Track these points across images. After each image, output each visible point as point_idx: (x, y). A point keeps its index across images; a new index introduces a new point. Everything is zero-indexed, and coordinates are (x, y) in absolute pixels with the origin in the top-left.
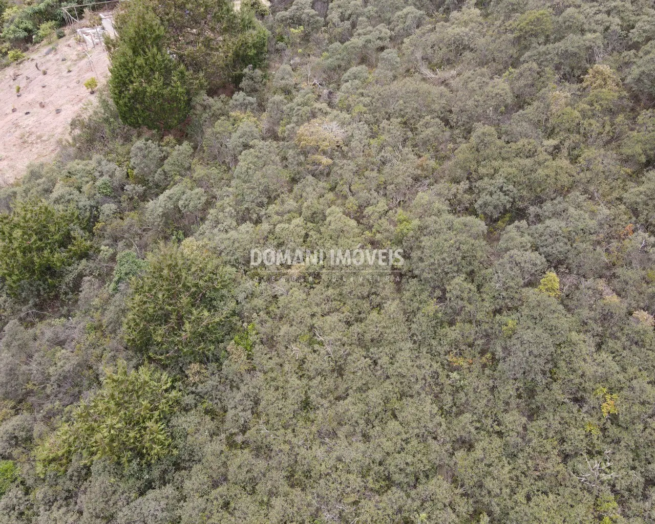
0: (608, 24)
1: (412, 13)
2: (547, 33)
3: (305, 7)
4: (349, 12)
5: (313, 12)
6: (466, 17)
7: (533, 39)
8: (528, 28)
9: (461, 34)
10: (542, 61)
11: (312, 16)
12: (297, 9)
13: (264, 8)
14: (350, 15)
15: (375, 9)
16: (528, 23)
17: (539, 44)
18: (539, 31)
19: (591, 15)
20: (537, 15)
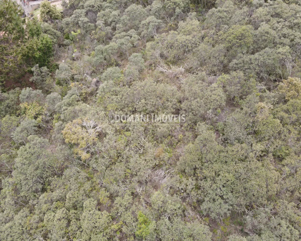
0: (292, 37)
1: (153, 22)
2: (249, 45)
3: (81, 16)
4: (110, 20)
5: (86, 19)
6: (189, 28)
7: (239, 50)
8: (234, 41)
9: (187, 42)
10: (246, 69)
11: (85, 23)
12: (76, 17)
13: (57, 14)
14: (111, 23)
15: (128, 18)
16: (234, 37)
17: (243, 54)
18: (243, 43)
19: (279, 28)
20: (240, 30)
